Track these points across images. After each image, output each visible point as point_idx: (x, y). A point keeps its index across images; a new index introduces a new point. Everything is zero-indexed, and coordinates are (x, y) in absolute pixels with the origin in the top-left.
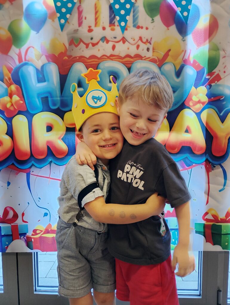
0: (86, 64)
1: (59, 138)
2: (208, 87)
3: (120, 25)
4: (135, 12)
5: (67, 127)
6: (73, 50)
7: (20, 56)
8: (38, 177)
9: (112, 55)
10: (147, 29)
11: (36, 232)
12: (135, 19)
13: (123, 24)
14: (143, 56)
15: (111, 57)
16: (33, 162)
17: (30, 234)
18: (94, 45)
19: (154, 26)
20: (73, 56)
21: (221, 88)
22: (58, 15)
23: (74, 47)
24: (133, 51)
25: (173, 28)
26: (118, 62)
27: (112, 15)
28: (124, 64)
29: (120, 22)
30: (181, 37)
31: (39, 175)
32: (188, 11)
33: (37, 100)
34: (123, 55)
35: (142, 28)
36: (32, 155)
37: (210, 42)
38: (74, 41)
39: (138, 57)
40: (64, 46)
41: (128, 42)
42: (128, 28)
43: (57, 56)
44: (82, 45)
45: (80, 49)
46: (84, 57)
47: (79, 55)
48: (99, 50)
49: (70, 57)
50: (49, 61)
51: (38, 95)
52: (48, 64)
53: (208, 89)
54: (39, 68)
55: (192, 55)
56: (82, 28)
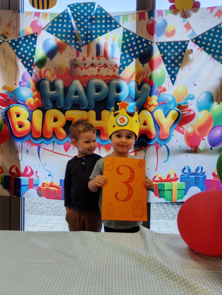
0: (81, 80)
1: (61, 127)
4: (113, 49)
5: (66, 120)
6: (73, 72)
11: (44, 185)
12: (113, 53)
15: (97, 76)
16: (43, 140)
17: (40, 185)
18: (86, 69)
20: (73, 76)
21: (166, 96)
23: (74, 69)
24: (111, 73)
26: (101, 80)
27: (98, 50)
28: (105, 81)
31: (46, 149)
33: (49, 101)
36: (42, 135)
38: (74, 66)
39: (115, 77)
40: (67, 69)
41: (108, 67)
42: (108, 59)
43: (63, 75)
44: (79, 69)
45: (77, 71)
46: (79, 76)
47: (76, 75)
48: (89, 72)
49: (71, 76)
50: (58, 79)
51: (51, 99)
52: (57, 80)
53: (158, 97)
54: (52, 81)
55: (148, 76)
56: (79, 58)
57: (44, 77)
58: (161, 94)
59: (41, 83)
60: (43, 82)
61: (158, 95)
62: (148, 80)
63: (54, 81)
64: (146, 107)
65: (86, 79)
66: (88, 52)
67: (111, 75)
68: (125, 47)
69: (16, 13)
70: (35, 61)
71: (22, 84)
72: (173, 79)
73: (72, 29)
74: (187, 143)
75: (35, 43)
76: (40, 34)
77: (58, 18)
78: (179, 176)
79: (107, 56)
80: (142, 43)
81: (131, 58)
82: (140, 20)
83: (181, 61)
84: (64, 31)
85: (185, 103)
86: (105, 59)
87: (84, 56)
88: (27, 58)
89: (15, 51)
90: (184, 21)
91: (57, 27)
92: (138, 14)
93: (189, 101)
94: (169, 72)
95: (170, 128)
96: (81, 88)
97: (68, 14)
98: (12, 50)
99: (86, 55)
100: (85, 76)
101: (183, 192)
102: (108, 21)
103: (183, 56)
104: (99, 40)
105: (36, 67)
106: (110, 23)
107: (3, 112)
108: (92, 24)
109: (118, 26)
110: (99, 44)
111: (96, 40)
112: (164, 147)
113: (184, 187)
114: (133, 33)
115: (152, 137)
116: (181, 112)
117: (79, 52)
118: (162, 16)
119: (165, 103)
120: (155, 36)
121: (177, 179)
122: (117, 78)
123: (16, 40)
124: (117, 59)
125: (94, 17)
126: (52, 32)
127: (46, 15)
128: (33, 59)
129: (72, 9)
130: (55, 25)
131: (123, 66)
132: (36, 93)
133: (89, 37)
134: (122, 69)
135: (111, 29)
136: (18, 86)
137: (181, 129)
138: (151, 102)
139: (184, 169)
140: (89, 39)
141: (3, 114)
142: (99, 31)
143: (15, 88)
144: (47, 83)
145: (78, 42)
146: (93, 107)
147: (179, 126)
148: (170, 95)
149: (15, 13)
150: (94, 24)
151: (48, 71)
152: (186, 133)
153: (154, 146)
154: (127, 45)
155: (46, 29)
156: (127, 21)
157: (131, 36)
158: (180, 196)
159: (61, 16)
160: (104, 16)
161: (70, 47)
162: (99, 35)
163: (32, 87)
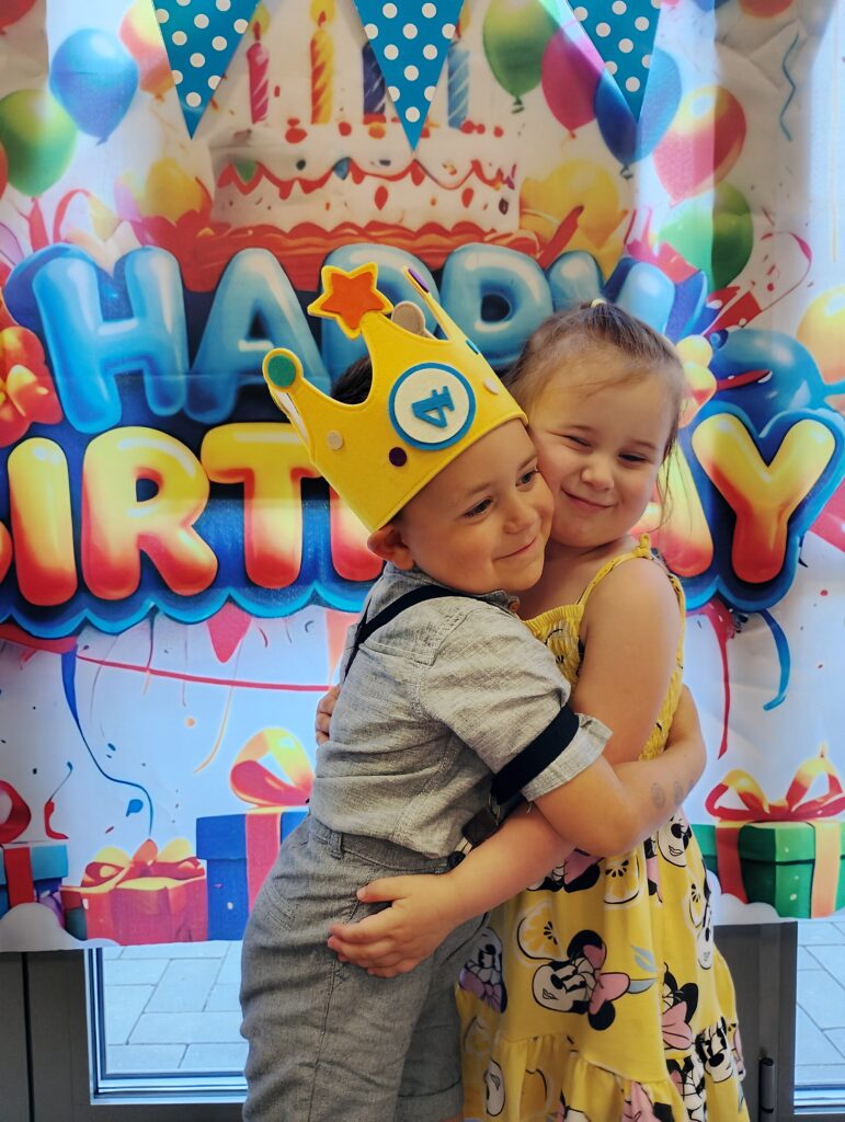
0: (280, 253)
1: (184, 524)
2: (715, 338)
3: (401, 118)
4: (455, 74)
5: (212, 484)
6: (231, 204)
7: (35, 221)
8: (104, 667)
9: (374, 225)
10: (498, 132)
11: (98, 873)
12: (455, 99)
13: (413, 114)
14: (486, 228)
15: (373, 232)
16: (87, 613)
17: (74, 880)
18: (308, 187)
19: (524, 125)
20: (235, 225)
21: (759, 343)
22: (178, 77)
24: (450, 211)
25: (591, 132)
26: (397, 249)
27: (375, 81)
28: (419, 254)
29: (401, 107)
30: (618, 166)
31: (108, 660)
32: (643, 75)
33: (101, 382)
34: (414, 224)
35: (481, 129)
36: (82, 586)
37: (718, 181)
38: (238, 174)
39: (470, 232)
40: (199, 187)
41: (432, 179)
43: (174, 222)
45: (258, 203)
46: (275, 230)
47: (257, 223)
48: (328, 206)
49: (221, 228)
50: (145, 246)
51: (106, 367)
52: (143, 256)
53: (716, 347)
54: (109, 265)
55: (656, 227)
56: (267, 125)
57: (57, 237)
58: (728, 329)
59: (39, 273)
60: (54, 268)
61: (718, 336)
65: (307, 247)
66: (316, 96)
67: (448, 225)
87: (295, 115)
100: (306, 229)
119: (754, 382)
121: (844, 803)
144: (79, 274)
148: (785, 340)
151: (78, 203)
153: (704, 619)
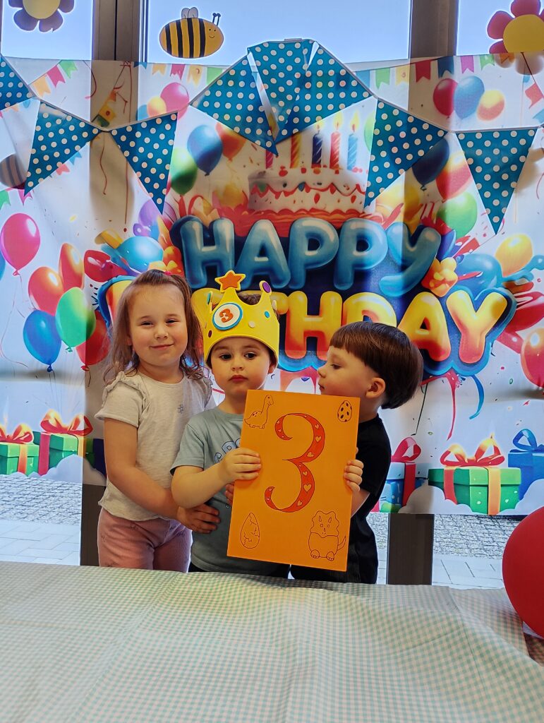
0: (274, 222)
4: (351, 148)
6: (256, 201)
9: (313, 210)
12: (350, 158)
15: (312, 212)
18: (287, 194)
20: (256, 211)
21: (478, 260)
23: (258, 196)
24: (345, 205)
26: (323, 220)
27: (317, 150)
28: (332, 223)
33: (201, 269)
34: (330, 209)
38: (259, 189)
39: (354, 213)
40: (243, 195)
41: (339, 191)
42: (340, 171)
43: (233, 209)
44: (270, 195)
45: (266, 201)
46: (272, 212)
47: (265, 209)
48: (294, 202)
49: (251, 211)
50: (221, 217)
51: (204, 263)
52: (220, 221)
53: (459, 262)
54: (207, 225)
55: (435, 211)
56: (272, 169)
57: (190, 213)
58: (464, 254)
59: (183, 226)
60: (187, 225)
61: (459, 258)
62: (435, 222)
63: (212, 223)
64: (429, 285)
65: (287, 219)
66: (293, 156)
67: (345, 210)
68: (380, 143)
69: (130, 66)
70: (171, 176)
71: (139, 230)
72: (496, 219)
73: (257, 103)
74: (528, 373)
75: (171, 135)
76: (182, 115)
77: (226, 77)
78: (504, 453)
79: (338, 165)
80: (422, 134)
81: (395, 169)
82: (418, 79)
83: (515, 176)
84: (239, 107)
85: (524, 277)
86: (333, 171)
87: (284, 165)
88: (153, 171)
89: (127, 153)
90: (525, 81)
91: (223, 100)
92: (414, 65)
93: (535, 272)
94: (487, 203)
95: (486, 337)
96: (274, 241)
97: (248, 68)
98: (120, 152)
99: (287, 163)
100: (285, 211)
101: (516, 492)
102: (343, 83)
103: (520, 165)
104: (318, 127)
105: (172, 190)
106: (347, 88)
107: (96, 294)
108: (304, 91)
109: (365, 94)
110: (318, 136)
111: (314, 128)
112: (470, 382)
113: (519, 482)
114: (401, 111)
115: (442, 358)
116: (514, 300)
117: (271, 155)
118: (472, 70)
119: (475, 277)
120: (454, 116)
121: (502, 460)
122: (361, 216)
123: (129, 129)
124: (361, 171)
125: (308, 74)
126: (210, 112)
127: (198, 70)
128: (166, 173)
129: (257, 57)
130: (218, 94)
131: (375, 189)
132: (170, 250)
133: (296, 120)
134: (371, 195)
135: (349, 102)
136: (130, 233)
137: (514, 339)
138: (441, 275)
139: (520, 435)
140: (295, 126)
141: (97, 297)
142: (319, 108)
143: (125, 240)
144: (196, 227)
145: (269, 133)
146: (302, 285)
147: (509, 332)
148: (489, 258)
149: (127, 68)
150: (309, 91)
151: (198, 200)
152: (526, 350)
153: (446, 379)
154: (385, 138)
155: (197, 103)
156: (388, 83)
157: (397, 118)
158: (507, 501)
159: (232, 73)
160: (331, 73)
161: (252, 145)
162: (318, 117)
163: (163, 235)
